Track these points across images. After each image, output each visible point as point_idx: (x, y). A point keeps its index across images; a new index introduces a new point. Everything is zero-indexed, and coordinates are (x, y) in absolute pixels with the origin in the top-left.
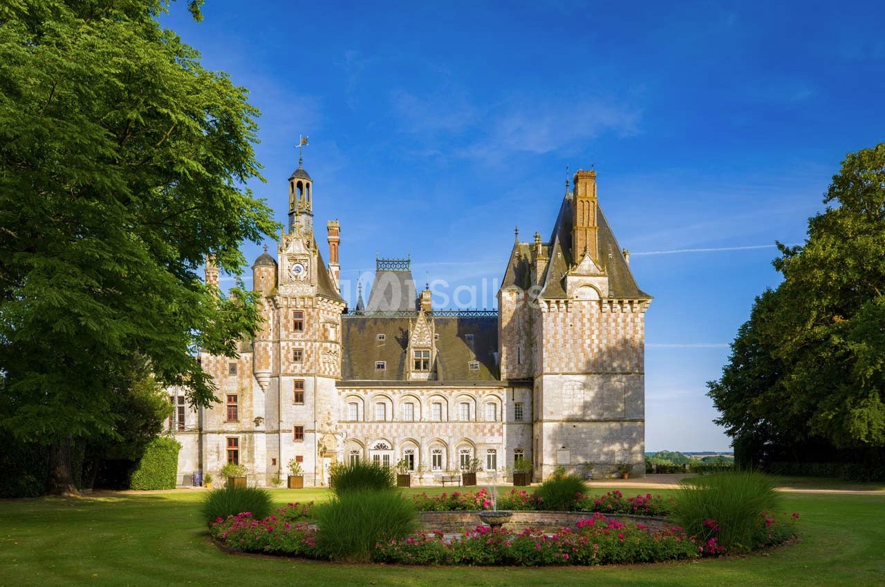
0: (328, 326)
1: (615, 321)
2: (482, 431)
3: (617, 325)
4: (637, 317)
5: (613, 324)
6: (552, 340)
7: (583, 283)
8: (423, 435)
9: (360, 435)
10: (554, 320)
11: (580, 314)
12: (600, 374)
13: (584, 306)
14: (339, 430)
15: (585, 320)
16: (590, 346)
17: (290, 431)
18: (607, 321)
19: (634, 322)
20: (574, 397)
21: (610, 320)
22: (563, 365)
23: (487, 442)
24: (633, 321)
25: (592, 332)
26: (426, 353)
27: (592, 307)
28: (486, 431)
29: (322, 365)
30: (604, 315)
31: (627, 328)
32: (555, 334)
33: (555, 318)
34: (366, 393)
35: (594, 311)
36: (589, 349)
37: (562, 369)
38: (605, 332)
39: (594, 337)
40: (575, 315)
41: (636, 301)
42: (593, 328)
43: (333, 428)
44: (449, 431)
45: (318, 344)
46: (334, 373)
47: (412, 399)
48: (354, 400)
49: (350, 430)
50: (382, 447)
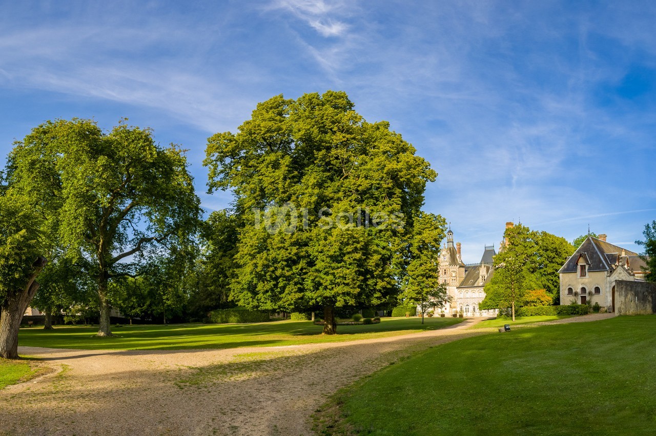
0: (452, 272)
8: (477, 302)
9: (462, 302)
26: (484, 277)
29: (451, 283)
34: (463, 290)
43: (455, 300)
45: (449, 278)
46: (456, 285)
47: (474, 291)
48: (460, 292)
49: (460, 301)
50: (468, 305)
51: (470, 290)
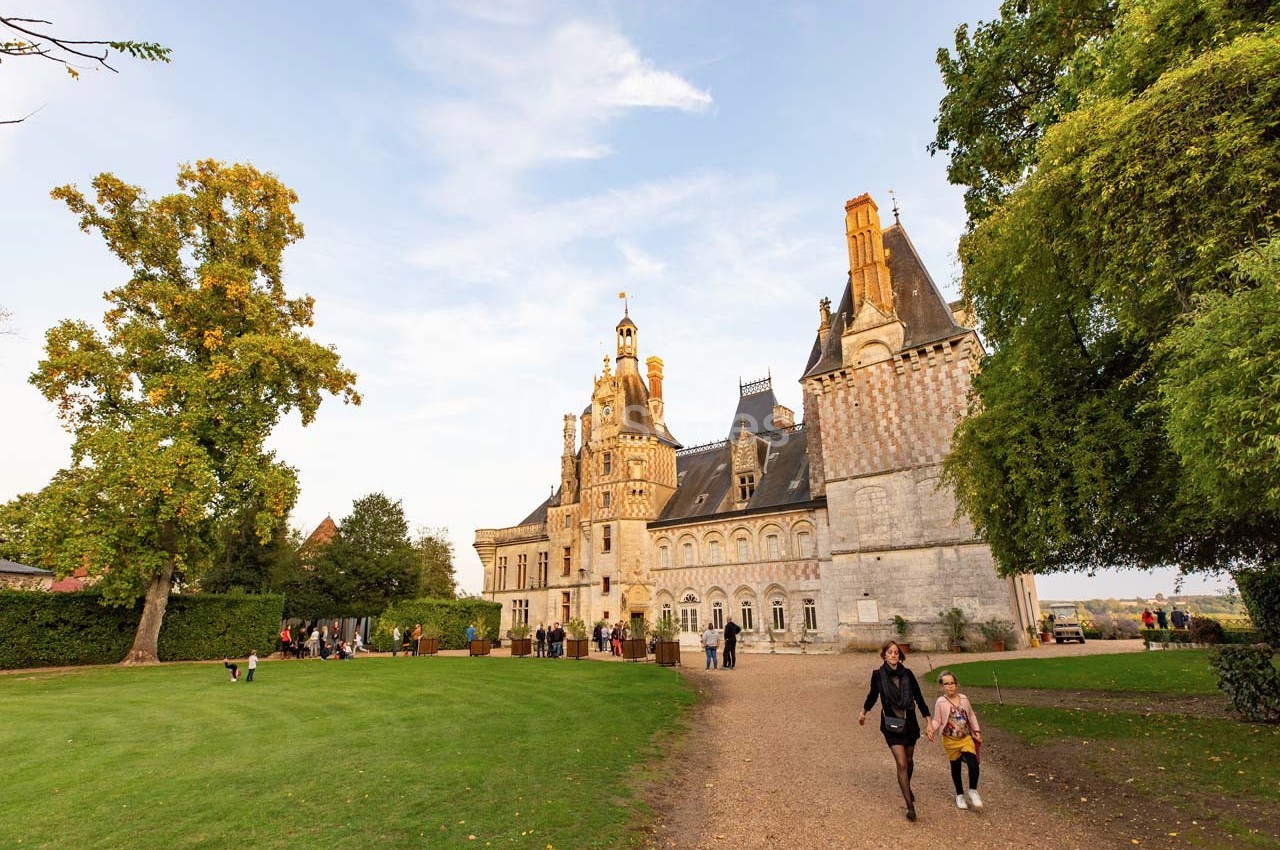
0: (631, 463)
1: (920, 382)
2: (794, 573)
3: (925, 388)
4: (956, 367)
5: (918, 389)
6: (833, 432)
7: (863, 341)
8: (729, 581)
9: (669, 584)
10: (833, 404)
11: (867, 385)
12: (908, 469)
13: (872, 373)
14: (651, 580)
15: (875, 393)
16: (887, 429)
17: (598, 584)
18: (908, 386)
19: (951, 377)
20: (873, 511)
21: (913, 383)
22: (851, 465)
23: (802, 589)
24: (949, 376)
25: (888, 408)
26: (751, 479)
27: (883, 371)
28: (799, 572)
29: (627, 506)
30: (903, 379)
31: (942, 389)
32: (836, 422)
33: (834, 399)
34: (673, 534)
35: (886, 377)
36: (887, 434)
37: (851, 471)
38: (907, 403)
39: (891, 414)
40: (860, 390)
41: (946, 344)
42: (888, 401)
43: (643, 578)
44: (756, 575)
45: (622, 485)
46: (644, 514)
47: (716, 537)
48: (663, 543)
49: (661, 579)
50: (691, 599)
51: (699, 531)
